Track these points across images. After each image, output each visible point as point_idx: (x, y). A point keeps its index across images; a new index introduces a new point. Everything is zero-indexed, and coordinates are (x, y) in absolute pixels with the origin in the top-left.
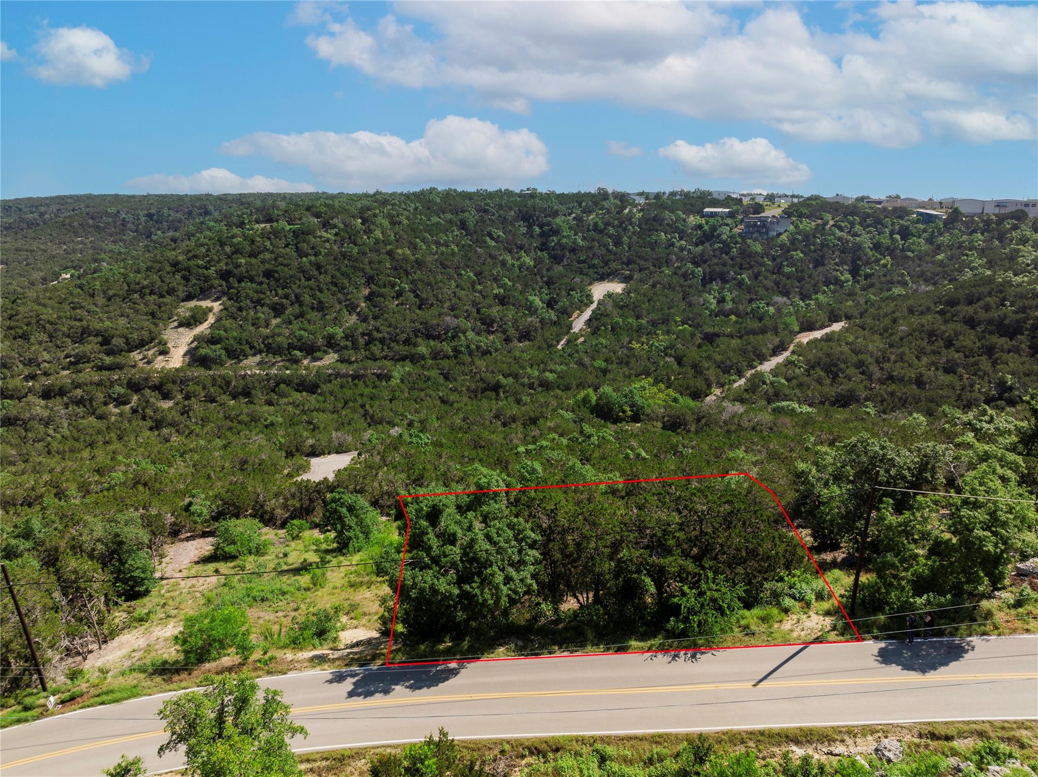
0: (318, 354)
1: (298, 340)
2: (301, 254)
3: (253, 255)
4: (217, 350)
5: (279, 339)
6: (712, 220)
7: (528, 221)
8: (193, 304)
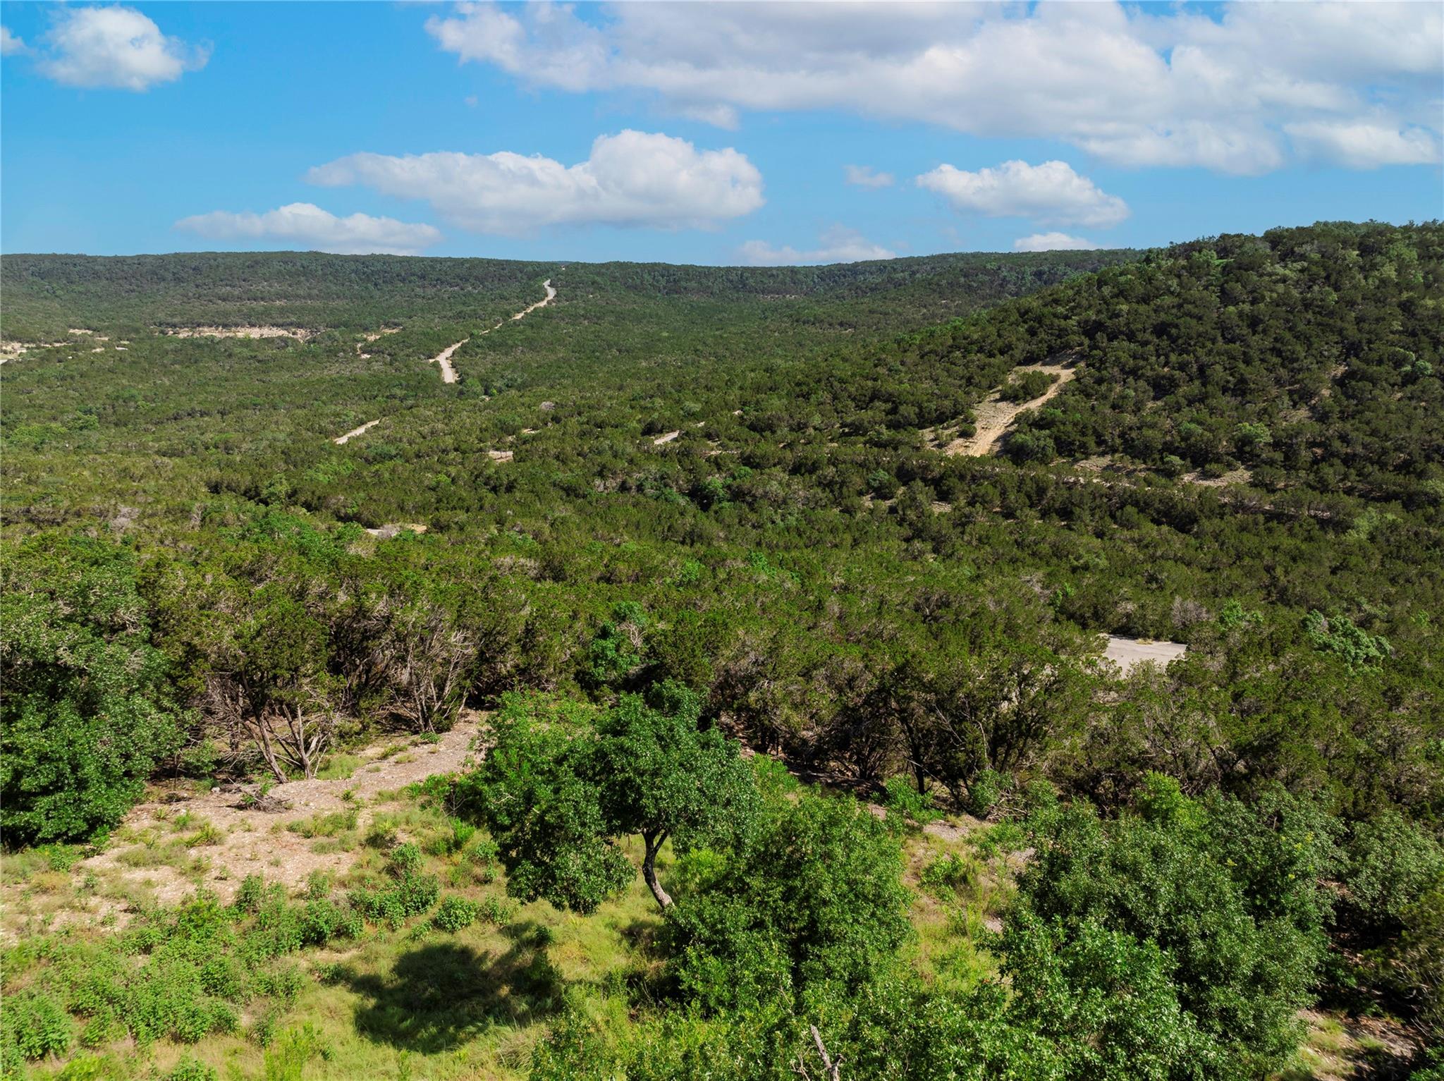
0: (1213, 467)
1: (1183, 439)
2: (1226, 297)
3: (1145, 300)
4: (1044, 439)
5: (1149, 433)
8: (1030, 369)
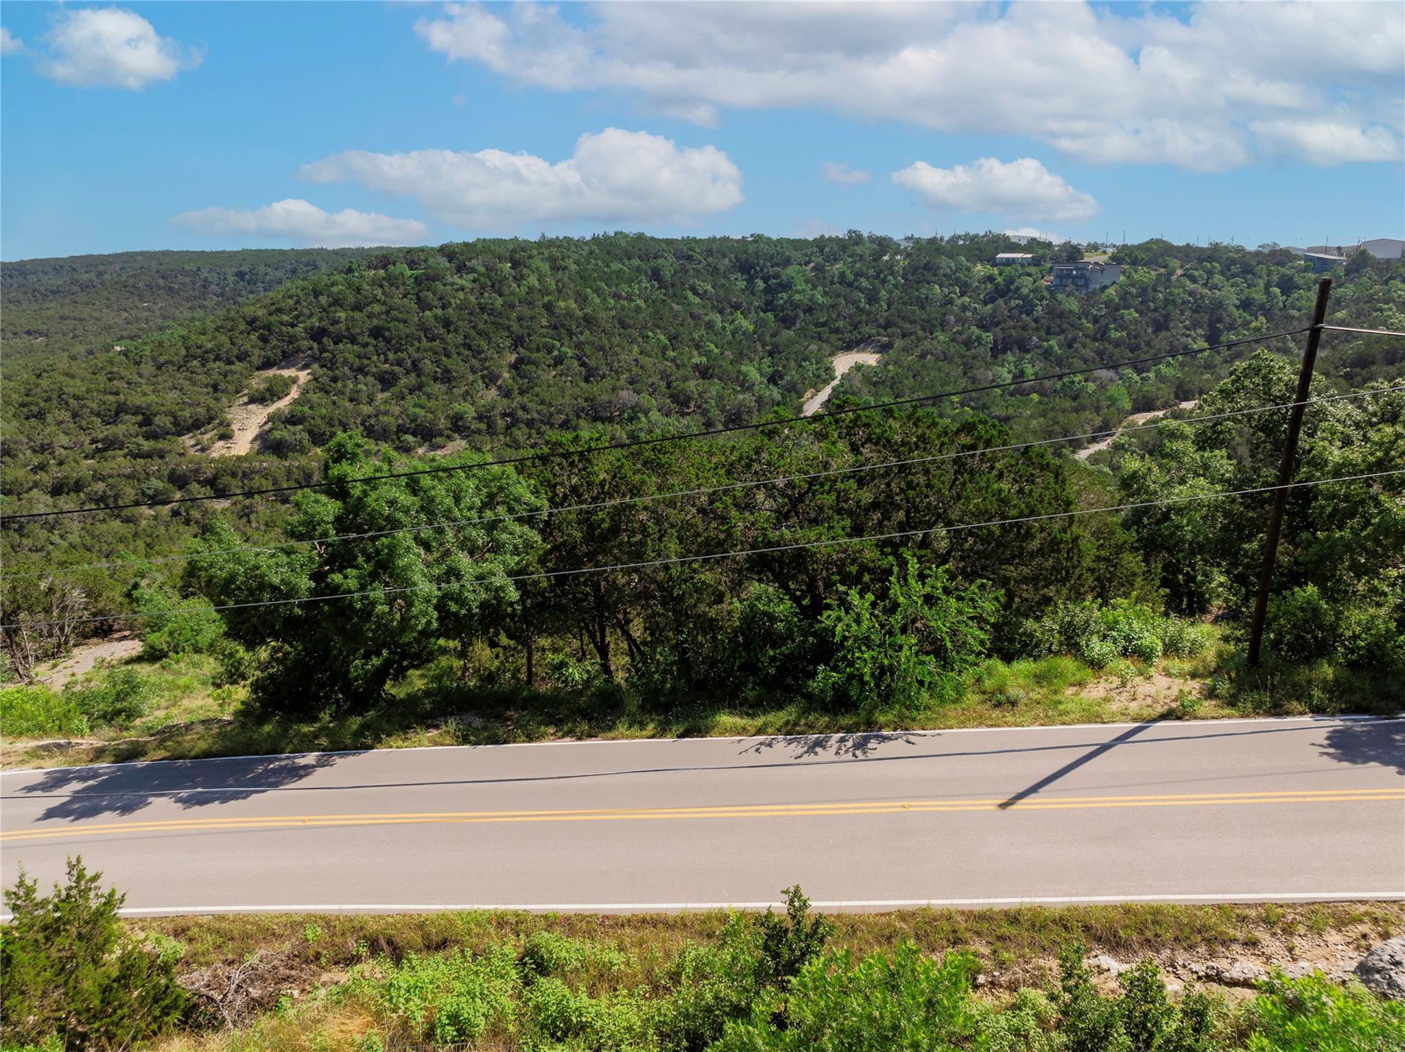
0: (439, 440)
1: (412, 421)
2: (423, 305)
3: (357, 307)
4: (298, 433)
5: (384, 419)
6: (1007, 270)
7: (749, 273)
8: (271, 373)
